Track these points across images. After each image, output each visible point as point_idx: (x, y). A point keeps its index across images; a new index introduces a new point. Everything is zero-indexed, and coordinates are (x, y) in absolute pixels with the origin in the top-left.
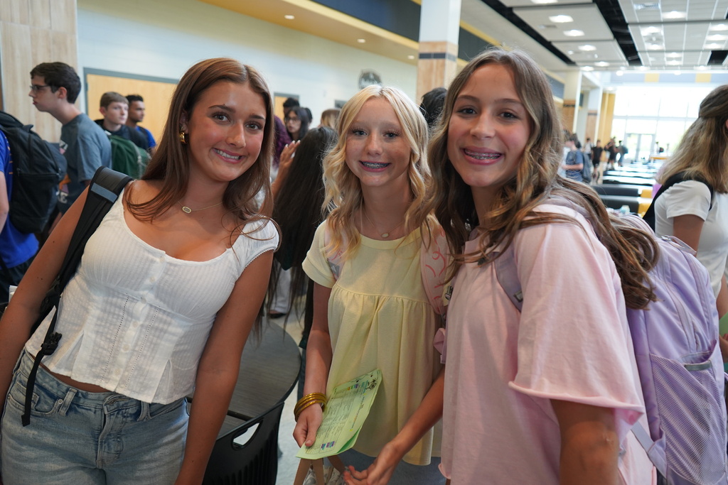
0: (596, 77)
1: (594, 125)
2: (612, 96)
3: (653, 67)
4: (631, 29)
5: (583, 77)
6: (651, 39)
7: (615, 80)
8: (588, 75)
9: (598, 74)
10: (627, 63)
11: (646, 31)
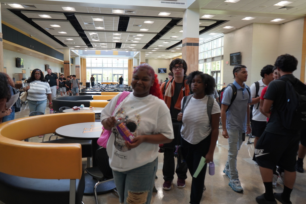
0: (77, 52)
1: (79, 71)
2: (84, 59)
3: (97, 48)
4: (85, 32)
5: (71, 51)
6: (93, 37)
7: (84, 53)
8: (73, 51)
9: (77, 51)
10: (87, 47)
11: (91, 34)
